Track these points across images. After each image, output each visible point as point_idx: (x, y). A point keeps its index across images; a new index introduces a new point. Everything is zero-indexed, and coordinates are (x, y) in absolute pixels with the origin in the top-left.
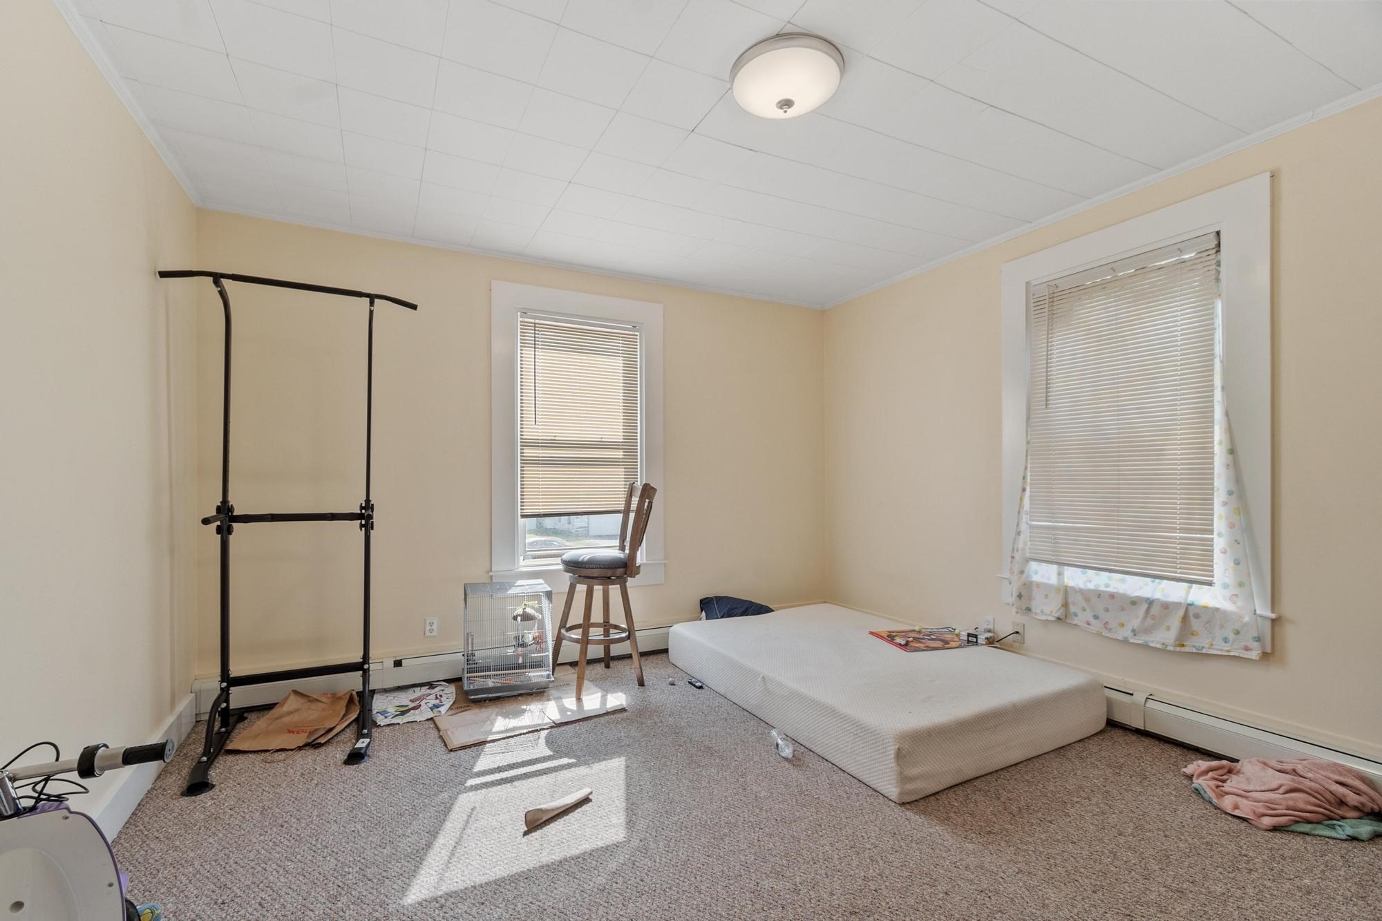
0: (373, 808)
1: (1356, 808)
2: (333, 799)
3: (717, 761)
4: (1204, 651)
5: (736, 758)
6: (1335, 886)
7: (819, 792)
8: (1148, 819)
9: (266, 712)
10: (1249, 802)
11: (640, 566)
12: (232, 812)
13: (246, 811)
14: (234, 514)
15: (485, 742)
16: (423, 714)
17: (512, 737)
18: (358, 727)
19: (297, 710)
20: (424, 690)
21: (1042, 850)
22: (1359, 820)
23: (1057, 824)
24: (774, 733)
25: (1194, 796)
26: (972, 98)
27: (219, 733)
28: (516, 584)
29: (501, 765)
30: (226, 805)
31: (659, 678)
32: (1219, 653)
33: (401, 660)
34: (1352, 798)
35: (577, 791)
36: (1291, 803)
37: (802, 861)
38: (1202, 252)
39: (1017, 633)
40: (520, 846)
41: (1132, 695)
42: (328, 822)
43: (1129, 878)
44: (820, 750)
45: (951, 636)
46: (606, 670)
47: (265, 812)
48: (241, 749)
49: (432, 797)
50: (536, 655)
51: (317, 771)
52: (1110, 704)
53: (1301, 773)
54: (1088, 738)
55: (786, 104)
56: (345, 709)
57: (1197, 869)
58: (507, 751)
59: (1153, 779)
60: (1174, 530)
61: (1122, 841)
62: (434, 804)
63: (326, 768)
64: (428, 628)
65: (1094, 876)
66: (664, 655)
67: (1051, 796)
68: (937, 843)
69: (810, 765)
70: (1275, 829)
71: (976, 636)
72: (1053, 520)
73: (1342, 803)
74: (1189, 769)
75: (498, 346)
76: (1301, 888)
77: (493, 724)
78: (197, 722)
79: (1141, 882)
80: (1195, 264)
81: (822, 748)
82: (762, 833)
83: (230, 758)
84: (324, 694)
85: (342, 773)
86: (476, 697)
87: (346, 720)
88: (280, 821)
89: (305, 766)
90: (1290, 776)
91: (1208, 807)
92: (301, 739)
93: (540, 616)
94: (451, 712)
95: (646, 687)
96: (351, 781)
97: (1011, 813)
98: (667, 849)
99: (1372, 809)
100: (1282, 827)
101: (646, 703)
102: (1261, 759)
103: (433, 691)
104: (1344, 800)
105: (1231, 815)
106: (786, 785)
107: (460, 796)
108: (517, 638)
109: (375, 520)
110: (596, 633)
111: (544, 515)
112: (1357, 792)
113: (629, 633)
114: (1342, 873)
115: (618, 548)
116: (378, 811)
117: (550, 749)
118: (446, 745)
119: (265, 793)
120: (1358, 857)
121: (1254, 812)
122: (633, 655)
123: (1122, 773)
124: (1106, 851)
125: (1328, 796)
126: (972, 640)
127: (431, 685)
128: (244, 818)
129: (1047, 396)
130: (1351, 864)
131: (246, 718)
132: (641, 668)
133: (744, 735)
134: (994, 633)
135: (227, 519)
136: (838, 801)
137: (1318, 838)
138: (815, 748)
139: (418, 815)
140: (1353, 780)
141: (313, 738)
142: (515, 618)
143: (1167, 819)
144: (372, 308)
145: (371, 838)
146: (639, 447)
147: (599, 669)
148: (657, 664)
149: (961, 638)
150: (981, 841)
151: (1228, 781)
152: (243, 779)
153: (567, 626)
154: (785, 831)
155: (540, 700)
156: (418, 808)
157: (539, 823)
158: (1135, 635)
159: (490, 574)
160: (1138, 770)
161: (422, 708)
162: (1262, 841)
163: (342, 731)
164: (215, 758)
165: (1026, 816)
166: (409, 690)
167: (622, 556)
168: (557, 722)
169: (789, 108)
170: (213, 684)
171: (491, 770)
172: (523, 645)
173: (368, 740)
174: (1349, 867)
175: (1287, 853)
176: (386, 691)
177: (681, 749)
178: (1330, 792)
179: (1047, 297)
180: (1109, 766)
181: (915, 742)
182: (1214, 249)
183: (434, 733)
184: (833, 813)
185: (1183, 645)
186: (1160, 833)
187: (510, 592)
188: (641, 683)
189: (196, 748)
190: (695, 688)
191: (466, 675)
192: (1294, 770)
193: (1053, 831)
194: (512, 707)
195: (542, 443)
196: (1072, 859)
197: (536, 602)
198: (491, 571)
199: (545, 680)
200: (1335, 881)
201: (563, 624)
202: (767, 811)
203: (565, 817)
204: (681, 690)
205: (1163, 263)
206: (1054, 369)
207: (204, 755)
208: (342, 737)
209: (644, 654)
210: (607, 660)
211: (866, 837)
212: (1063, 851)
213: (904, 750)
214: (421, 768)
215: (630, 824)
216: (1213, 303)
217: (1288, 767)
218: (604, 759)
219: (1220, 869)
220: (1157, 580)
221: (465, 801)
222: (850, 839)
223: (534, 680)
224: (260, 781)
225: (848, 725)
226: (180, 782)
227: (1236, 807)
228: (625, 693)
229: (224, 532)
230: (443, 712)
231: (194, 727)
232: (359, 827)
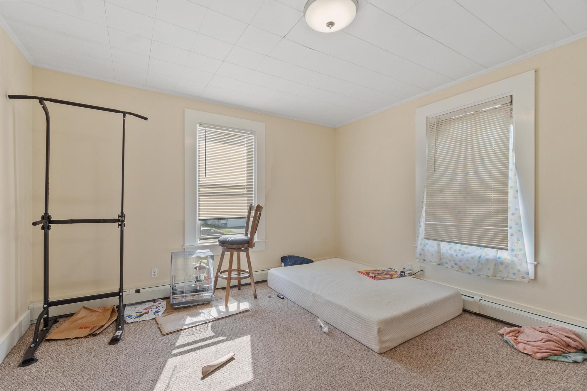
0: (123, 368)
1: (575, 348)
2: (102, 364)
3: (294, 335)
4: (505, 279)
5: (302, 333)
6: (574, 386)
7: (342, 349)
8: (489, 356)
9: (69, 318)
10: (530, 347)
11: (255, 243)
12: (47, 375)
13: (54, 373)
14: (51, 220)
15: (181, 330)
16: (150, 316)
17: (195, 326)
18: (117, 324)
19: (85, 317)
20: (151, 304)
21: (446, 374)
22: (576, 353)
23: (450, 361)
24: (319, 320)
25: (505, 344)
26: (413, 28)
27: (42, 330)
28: (196, 252)
29: (189, 342)
30: (43, 371)
31: (263, 294)
32: (511, 280)
33: (139, 290)
34: (573, 344)
35: (227, 354)
36: (548, 347)
37: (338, 386)
38: (504, 104)
39: (422, 270)
40: (199, 386)
41: (473, 298)
42: (99, 377)
43: (486, 387)
44: (340, 328)
45: (393, 272)
46: (239, 291)
47: (65, 374)
48: (54, 339)
49: (154, 361)
50: (206, 286)
51: (94, 349)
52: (464, 301)
53: (551, 333)
54: (456, 317)
55: (331, 24)
56: (110, 315)
57: (515, 380)
58: (192, 334)
59: (487, 337)
60: (490, 226)
61: (480, 368)
62: (155, 365)
63: (99, 347)
64: (153, 273)
65: (471, 387)
66: (265, 283)
67: (445, 346)
68: (399, 373)
69: (337, 335)
70: (542, 359)
71: (404, 272)
72: (436, 221)
73: (568, 346)
74: (501, 331)
75: (188, 141)
76: (560, 388)
77: (185, 320)
78: (31, 324)
79: (492, 389)
80: (501, 110)
81: (342, 327)
82: (317, 372)
83: (48, 344)
84: (99, 308)
85: (108, 349)
86: (177, 307)
87: (111, 321)
88: (73, 378)
89: (88, 346)
90: (546, 334)
91: (512, 349)
92: (87, 332)
93: (208, 267)
94: (164, 315)
95: (258, 299)
96: (112, 354)
97: (429, 356)
98: (273, 383)
99: (581, 348)
100: (545, 358)
101: (258, 307)
102: (533, 327)
103: (155, 304)
104: (569, 344)
105: (523, 353)
106: (326, 346)
107: (169, 360)
108: (196, 277)
109: (126, 222)
110: (234, 275)
111: (209, 219)
112: (574, 340)
113: (250, 274)
114: (575, 379)
115: (244, 234)
116: (126, 370)
117: (214, 332)
118: (161, 332)
119: (65, 362)
120: (579, 371)
121: (533, 351)
122: (252, 283)
123: (473, 334)
124: (474, 374)
125: (562, 342)
126: (403, 274)
127: (154, 301)
128: (53, 377)
129: (435, 167)
130: (578, 375)
131: (58, 321)
132: (255, 290)
133: (305, 321)
134: (412, 271)
135: (48, 222)
136: (351, 353)
137: (561, 362)
138: (338, 327)
139: (147, 371)
140: (572, 335)
141: (93, 331)
142: (196, 268)
143: (497, 356)
144: (124, 119)
145: (121, 386)
146: (254, 188)
147: (235, 290)
148: (262, 287)
149: (398, 273)
150: (418, 371)
151: (519, 337)
152: (54, 355)
153: (221, 271)
154: (329, 370)
155: (208, 307)
156: (147, 367)
157: (209, 372)
158: (474, 272)
159: (184, 247)
160: (479, 332)
161: (149, 313)
162: (538, 365)
163: (109, 326)
164: (40, 344)
165: (436, 357)
166: (143, 304)
167: (247, 238)
168: (216, 318)
169: (332, 26)
170: (40, 305)
171: (184, 344)
172: (200, 281)
173: (122, 331)
174: (577, 376)
175: (550, 371)
176: (131, 305)
177: (276, 329)
178: (563, 341)
179: (435, 123)
180: (467, 331)
181: (386, 324)
182: (509, 103)
183: (155, 326)
184: (350, 360)
185: (496, 276)
186: (495, 363)
187: (193, 256)
188: (255, 297)
189: (29, 339)
190: (281, 299)
191: (172, 296)
192: (547, 331)
193: (449, 364)
194: (194, 311)
195: (209, 186)
196: (460, 378)
197: (206, 260)
198: (184, 246)
199: (210, 297)
200: (573, 383)
201: (219, 271)
202: (319, 360)
203: (222, 368)
204: (274, 300)
205: (487, 109)
206: (438, 155)
207: (33, 343)
208: (108, 330)
209: (256, 283)
210: (239, 286)
211: (366, 372)
212: (455, 375)
213: (381, 329)
214: (148, 345)
215: (255, 371)
216: (509, 126)
217: (545, 330)
218: (240, 337)
219: (524, 380)
220: (483, 248)
221: (171, 362)
222: (359, 373)
223: (205, 298)
224: (63, 356)
225: (354, 317)
226: (19, 358)
227: (525, 349)
228: (248, 302)
229: (46, 229)
230: (160, 315)
231: (30, 327)
232: (115, 379)
